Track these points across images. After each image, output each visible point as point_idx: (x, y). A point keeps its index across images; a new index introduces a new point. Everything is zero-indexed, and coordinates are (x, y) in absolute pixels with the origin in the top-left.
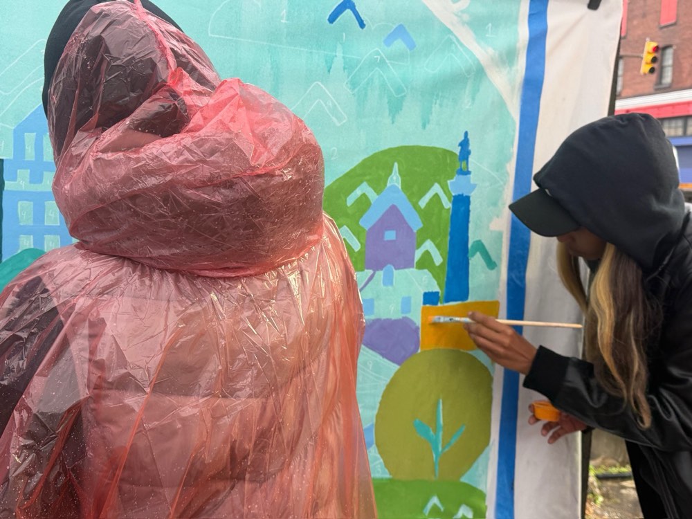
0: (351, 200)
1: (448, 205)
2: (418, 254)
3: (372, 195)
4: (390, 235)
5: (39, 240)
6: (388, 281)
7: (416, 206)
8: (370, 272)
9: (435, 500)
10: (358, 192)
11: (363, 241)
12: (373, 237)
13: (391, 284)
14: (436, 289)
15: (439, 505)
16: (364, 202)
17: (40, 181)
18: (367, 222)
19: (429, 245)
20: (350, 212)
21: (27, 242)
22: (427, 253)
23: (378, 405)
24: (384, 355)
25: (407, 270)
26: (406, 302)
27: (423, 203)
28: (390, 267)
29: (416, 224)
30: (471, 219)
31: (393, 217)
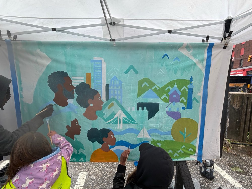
0: (166, 90)
1: (187, 90)
2: (181, 100)
3: (171, 89)
4: (174, 96)
5: (114, 96)
6: (174, 105)
7: (180, 91)
8: (170, 103)
9: (184, 146)
10: (168, 88)
11: (169, 97)
12: (171, 96)
13: (175, 105)
14: (185, 106)
15: (185, 147)
16: (169, 90)
17: (114, 88)
18: (170, 94)
19: (183, 98)
20: (166, 92)
21: (112, 97)
22: (183, 100)
23: (172, 127)
24: (173, 118)
25: (178, 103)
26: (178, 109)
27: (182, 90)
28: (174, 102)
29: (180, 94)
30: (193, 93)
31: (175, 93)
